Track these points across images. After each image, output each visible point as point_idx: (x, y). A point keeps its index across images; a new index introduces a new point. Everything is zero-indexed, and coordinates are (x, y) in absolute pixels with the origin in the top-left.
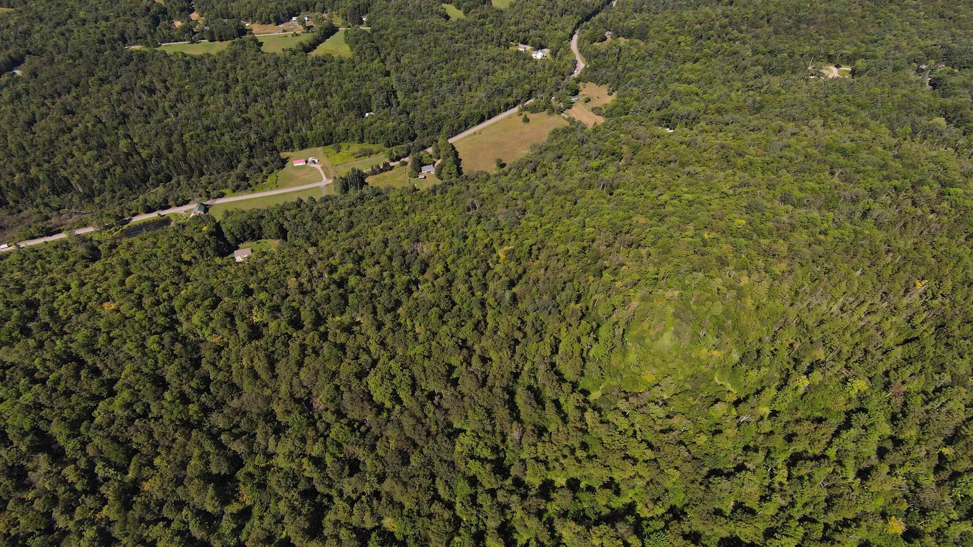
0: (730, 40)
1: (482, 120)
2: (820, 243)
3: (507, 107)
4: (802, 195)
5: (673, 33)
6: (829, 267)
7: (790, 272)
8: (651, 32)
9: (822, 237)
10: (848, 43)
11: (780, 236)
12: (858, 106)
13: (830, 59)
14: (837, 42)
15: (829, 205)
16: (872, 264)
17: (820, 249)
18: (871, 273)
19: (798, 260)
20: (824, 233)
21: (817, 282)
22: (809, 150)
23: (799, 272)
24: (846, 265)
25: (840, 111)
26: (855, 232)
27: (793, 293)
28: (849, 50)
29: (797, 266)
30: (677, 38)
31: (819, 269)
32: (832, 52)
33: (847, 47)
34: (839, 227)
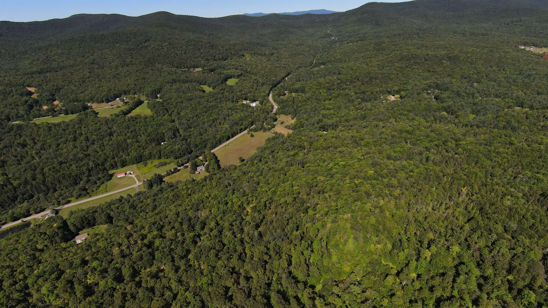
0: (343, 89)
1: (229, 138)
2: (411, 177)
3: (241, 130)
4: (396, 154)
5: (317, 89)
6: (420, 188)
7: (403, 194)
8: (306, 89)
9: (411, 173)
10: (395, 85)
11: (392, 176)
12: (408, 111)
13: (389, 93)
14: (390, 85)
15: (410, 157)
16: (439, 184)
17: (412, 180)
18: (440, 188)
19: (404, 187)
20: (412, 171)
21: (417, 196)
22: (393, 133)
23: (407, 193)
24: (427, 186)
25: (401, 114)
26: (426, 169)
27: (407, 205)
28: (396, 88)
29: (405, 190)
30: (319, 91)
31: (415, 190)
32: (389, 90)
33: (395, 87)
34: (418, 167)
